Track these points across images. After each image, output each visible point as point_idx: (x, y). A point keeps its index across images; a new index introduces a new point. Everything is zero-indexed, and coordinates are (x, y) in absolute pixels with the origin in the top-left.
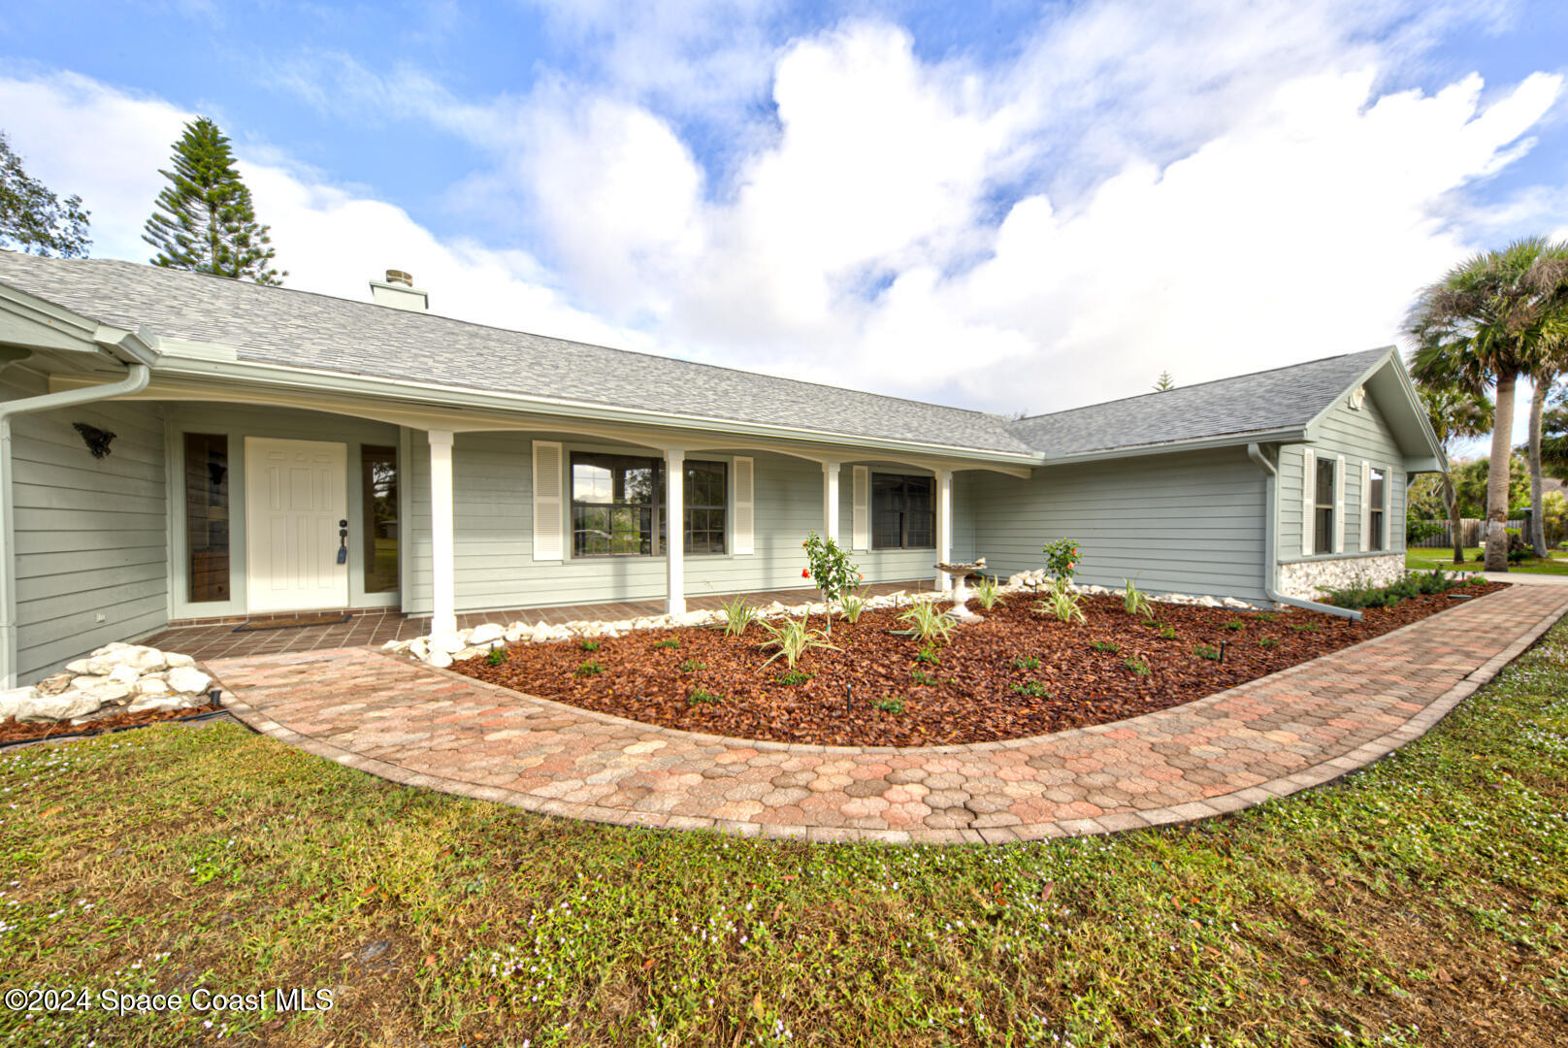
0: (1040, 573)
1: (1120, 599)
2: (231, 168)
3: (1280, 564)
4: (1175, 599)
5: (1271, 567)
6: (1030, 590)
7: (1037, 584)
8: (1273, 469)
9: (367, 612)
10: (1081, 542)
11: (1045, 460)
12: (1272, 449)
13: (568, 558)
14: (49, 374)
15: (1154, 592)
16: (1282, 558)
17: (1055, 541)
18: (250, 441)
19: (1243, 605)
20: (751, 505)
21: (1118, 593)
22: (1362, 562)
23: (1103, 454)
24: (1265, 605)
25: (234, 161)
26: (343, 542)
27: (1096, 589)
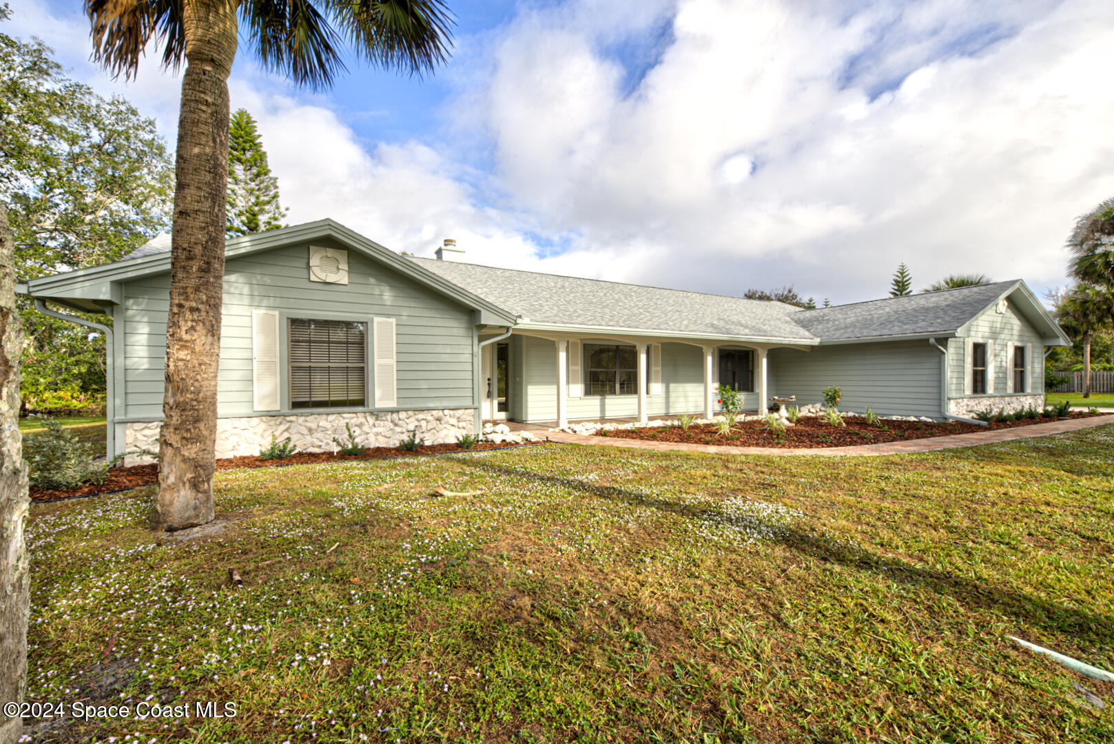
0: (818, 406)
1: (864, 419)
2: (258, 141)
3: (949, 399)
4: (894, 418)
5: (944, 401)
6: (813, 415)
7: (817, 412)
8: (944, 351)
10: (843, 388)
11: (821, 342)
12: (943, 341)
13: (582, 396)
15: (884, 415)
16: (950, 396)
17: (828, 387)
19: (930, 420)
20: (660, 369)
21: (863, 416)
22: (1007, 399)
23: (853, 340)
24: (942, 421)
25: (260, 136)
26: (489, 388)
27: (851, 414)
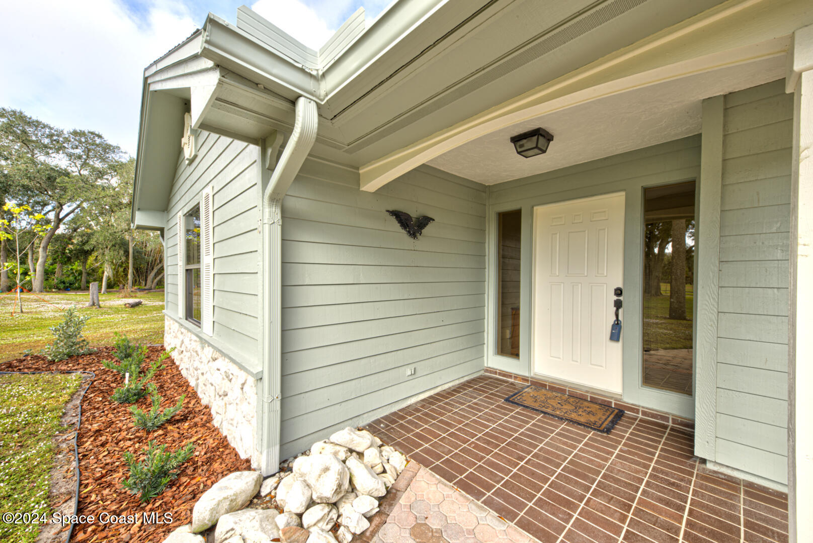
9: (644, 413)
14: (358, 169)
18: (539, 210)
26: (617, 315)
